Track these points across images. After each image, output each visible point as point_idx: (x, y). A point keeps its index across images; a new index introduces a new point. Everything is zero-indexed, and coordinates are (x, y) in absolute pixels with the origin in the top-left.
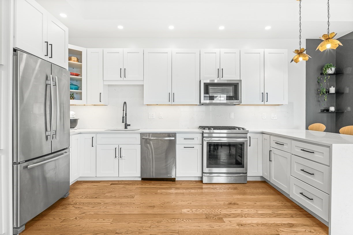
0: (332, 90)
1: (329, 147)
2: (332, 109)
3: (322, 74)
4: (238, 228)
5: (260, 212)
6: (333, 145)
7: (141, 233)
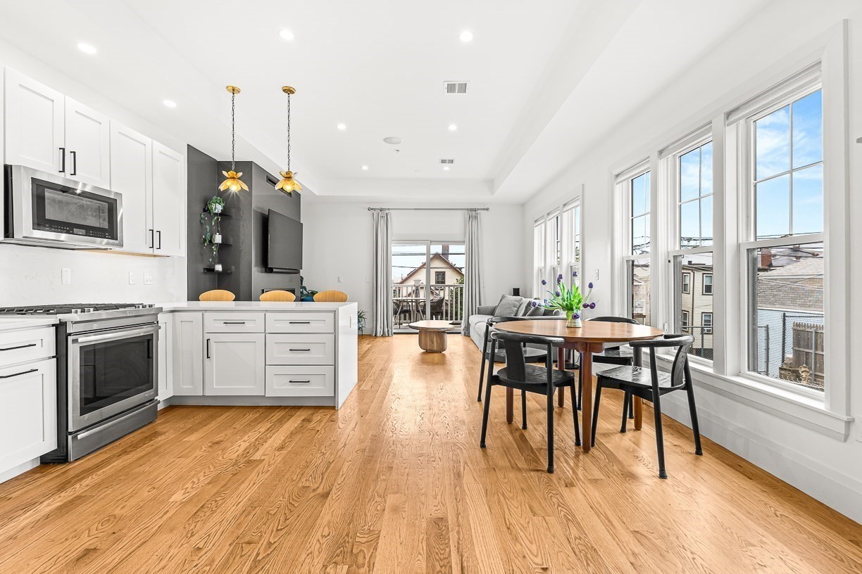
0: (218, 239)
1: (335, 312)
2: (219, 268)
3: (204, 211)
4: (286, 452)
5: (263, 430)
6: (340, 308)
7: (213, 561)
